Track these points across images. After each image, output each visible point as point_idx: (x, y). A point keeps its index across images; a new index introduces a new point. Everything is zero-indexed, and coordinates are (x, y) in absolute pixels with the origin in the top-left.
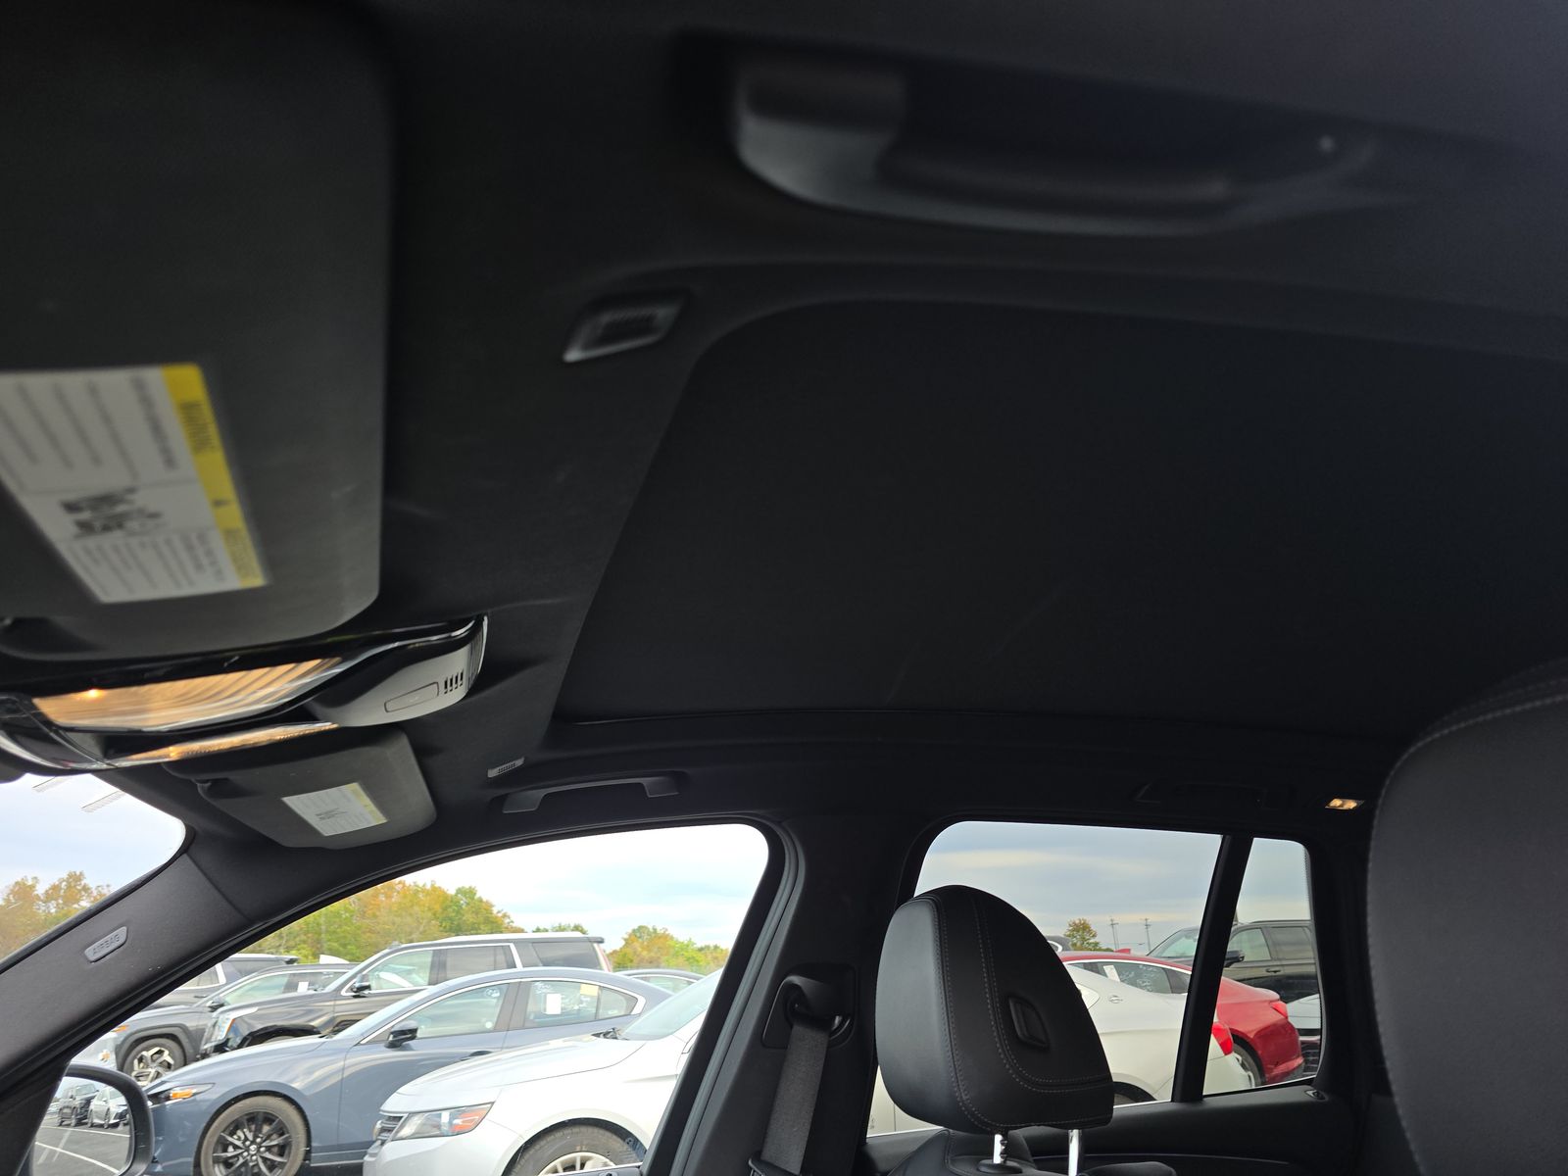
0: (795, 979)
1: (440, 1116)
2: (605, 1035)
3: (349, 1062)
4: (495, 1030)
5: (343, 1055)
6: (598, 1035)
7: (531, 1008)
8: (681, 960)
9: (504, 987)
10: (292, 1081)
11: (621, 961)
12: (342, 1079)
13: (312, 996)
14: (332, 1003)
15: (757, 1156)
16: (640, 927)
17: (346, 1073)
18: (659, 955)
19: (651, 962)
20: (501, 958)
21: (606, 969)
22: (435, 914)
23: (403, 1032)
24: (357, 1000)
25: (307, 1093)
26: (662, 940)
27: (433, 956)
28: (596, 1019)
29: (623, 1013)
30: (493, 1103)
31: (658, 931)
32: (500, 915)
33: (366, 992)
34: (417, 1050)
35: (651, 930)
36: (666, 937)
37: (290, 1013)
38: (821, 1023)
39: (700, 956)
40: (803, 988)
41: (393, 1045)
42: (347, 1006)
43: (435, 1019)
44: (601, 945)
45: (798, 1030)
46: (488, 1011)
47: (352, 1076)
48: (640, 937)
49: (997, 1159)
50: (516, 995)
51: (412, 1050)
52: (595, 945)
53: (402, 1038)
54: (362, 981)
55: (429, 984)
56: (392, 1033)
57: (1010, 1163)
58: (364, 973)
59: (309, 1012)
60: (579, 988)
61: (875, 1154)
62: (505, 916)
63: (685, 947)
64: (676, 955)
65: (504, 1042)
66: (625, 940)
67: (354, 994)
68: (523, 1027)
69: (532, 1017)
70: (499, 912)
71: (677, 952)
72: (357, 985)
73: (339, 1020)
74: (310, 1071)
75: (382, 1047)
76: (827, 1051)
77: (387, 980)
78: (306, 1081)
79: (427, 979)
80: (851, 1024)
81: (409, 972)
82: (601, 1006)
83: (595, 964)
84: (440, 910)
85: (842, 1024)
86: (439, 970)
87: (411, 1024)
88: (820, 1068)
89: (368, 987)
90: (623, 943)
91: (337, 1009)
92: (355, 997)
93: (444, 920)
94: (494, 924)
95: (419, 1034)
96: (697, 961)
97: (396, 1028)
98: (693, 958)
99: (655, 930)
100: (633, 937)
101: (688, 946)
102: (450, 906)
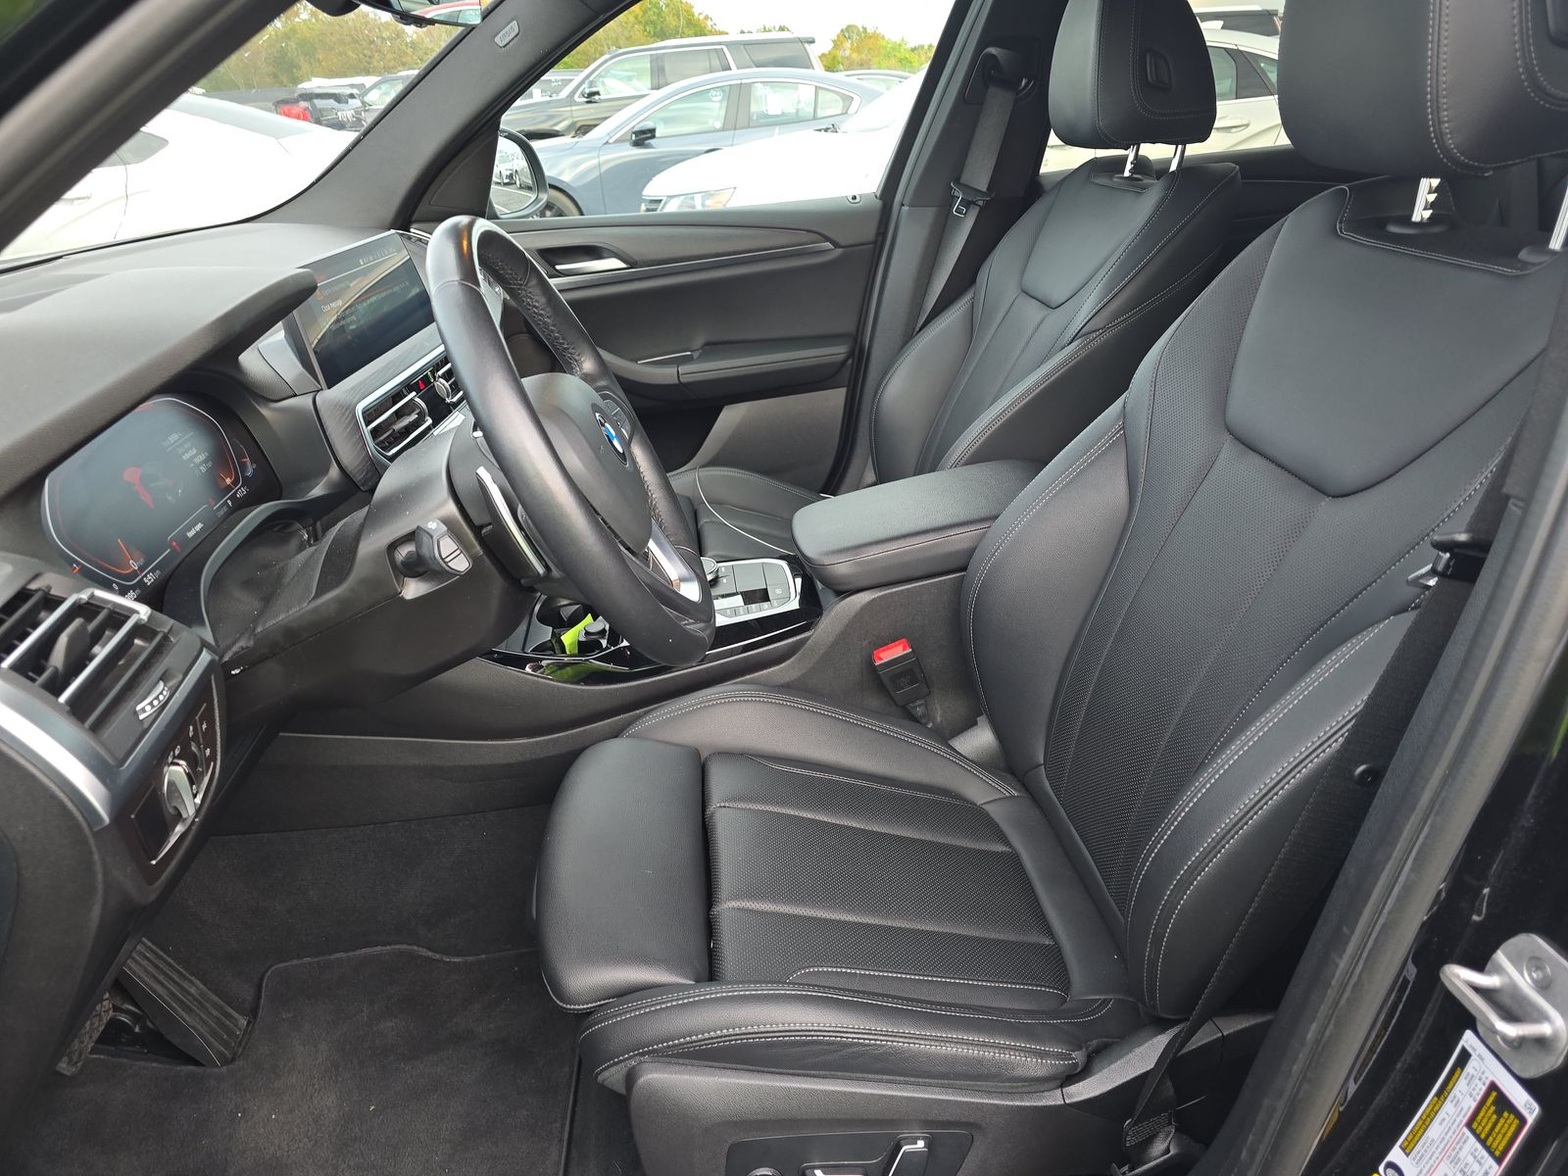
0: (992, 50)
1: (693, 198)
2: (826, 130)
3: (603, 158)
4: (723, 129)
5: (595, 154)
6: (820, 130)
7: (754, 108)
8: (893, 61)
9: (727, 89)
10: (561, 174)
11: (831, 64)
12: (600, 174)
13: (549, 102)
14: (569, 109)
15: (957, 181)
16: (849, 26)
17: (604, 168)
18: (870, 57)
19: (862, 65)
20: (716, 63)
21: (818, 69)
22: (636, 18)
23: (643, 132)
24: (590, 105)
25: (573, 185)
26: (872, 40)
27: (651, 62)
28: (815, 118)
29: (839, 112)
30: (735, 188)
31: (868, 31)
32: (701, 17)
33: (597, 97)
34: (658, 148)
35: (861, 30)
36: (876, 37)
37: (534, 119)
38: (1010, 84)
39: (913, 57)
40: (999, 57)
41: (638, 144)
42: (582, 113)
43: (667, 121)
44: (812, 45)
45: (992, 90)
46: (714, 111)
47: (608, 171)
48: (849, 38)
49: (1127, 174)
50: (739, 96)
51: (653, 147)
52: (806, 45)
53: (643, 137)
54: (590, 87)
55: (652, 89)
56: (635, 133)
57: (1135, 176)
58: (591, 78)
59: (551, 117)
60: (797, 89)
61: (1044, 182)
62: (707, 18)
63: (897, 47)
64: (888, 56)
65: (733, 140)
66: (834, 41)
67: (586, 100)
68: (749, 127)
69: (755, 118)
70: (700, 14)
71: (889, 53)
72: (587, 91)
73: (579, 125)
74: (576, 165)
75: (628, 145)
76: (1014, 106)
77: (611, 87)
78: (573, 174)
79: (649, 84)
80: (1034, 83)
81: (630, 78)
82: (819, 105)
83: (809, 66)
84: (641, 14)
85: (1026, 85)
86: (659, 76)
87: (649, 125)
88: (1007, 119)
89: (597, 93)
90: (832, 45)
91: (574, 114)
92: (588, 102)
93: (646, 24)
94: (697, 28)
95: (657, 134)
96: (911, 62)
97: (636, 129)
98: (907, 59)
99: (865, 29)
100: (842, 38)
101: (900, 45)
102: (650, 9)
